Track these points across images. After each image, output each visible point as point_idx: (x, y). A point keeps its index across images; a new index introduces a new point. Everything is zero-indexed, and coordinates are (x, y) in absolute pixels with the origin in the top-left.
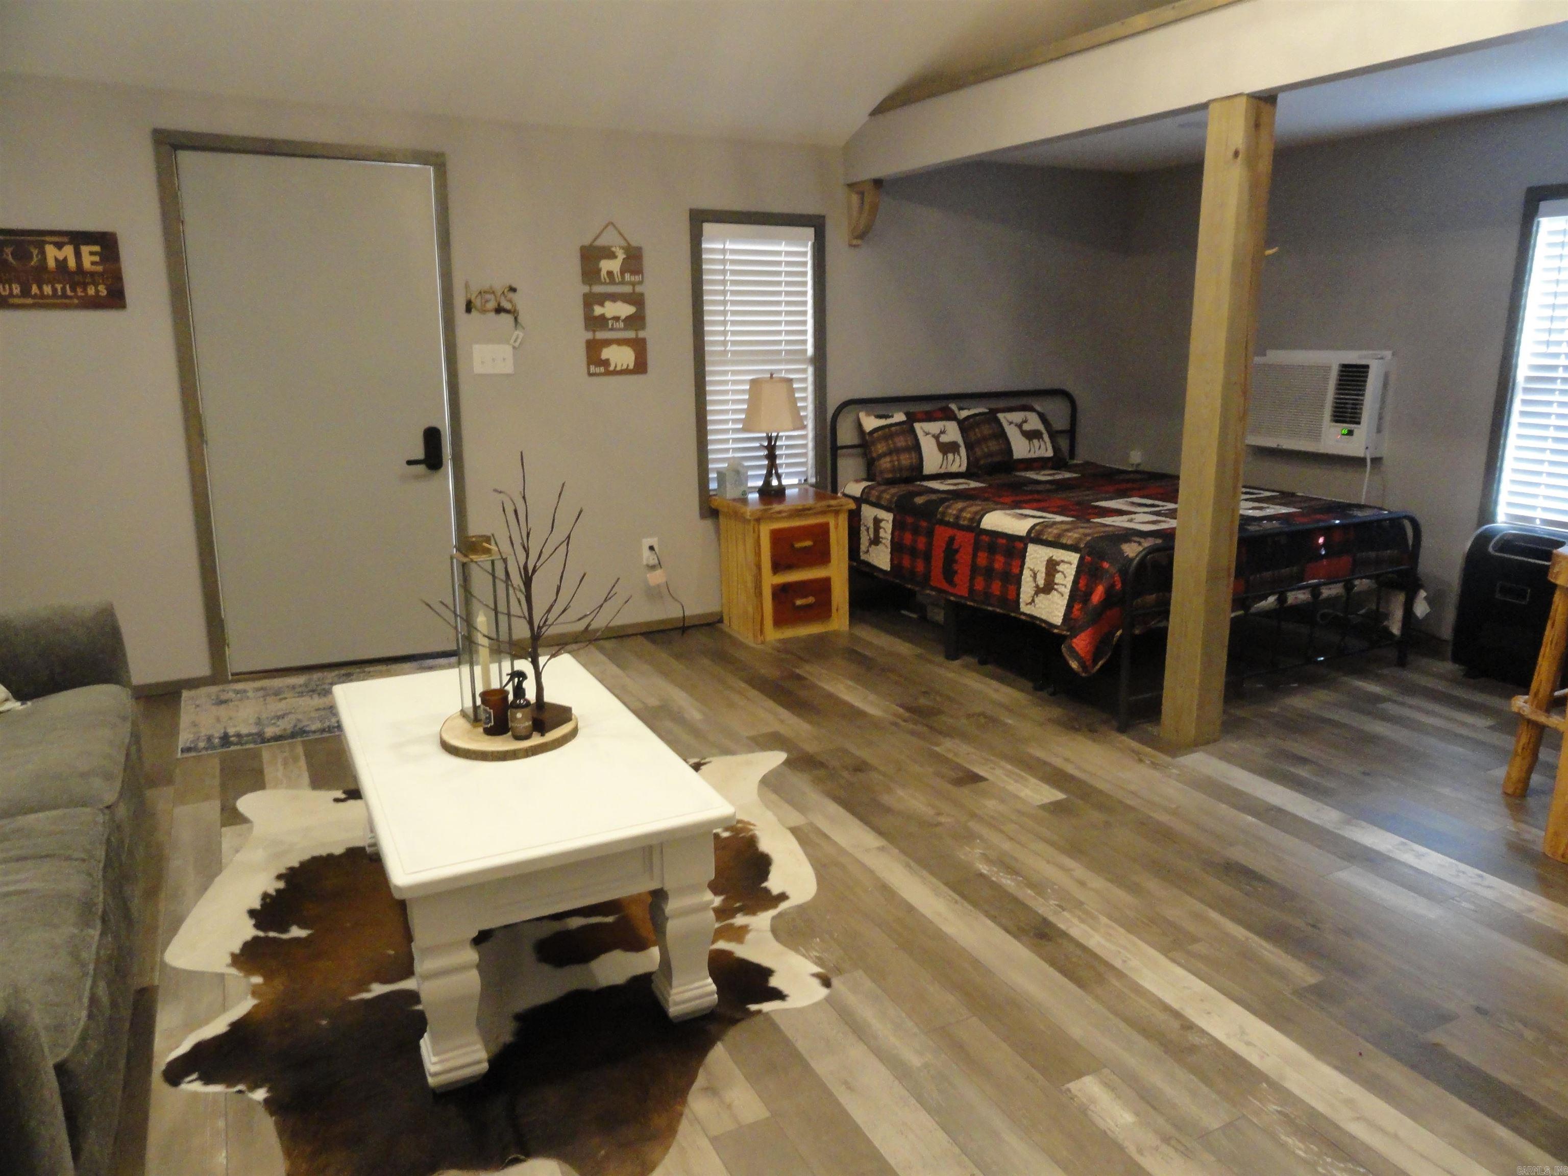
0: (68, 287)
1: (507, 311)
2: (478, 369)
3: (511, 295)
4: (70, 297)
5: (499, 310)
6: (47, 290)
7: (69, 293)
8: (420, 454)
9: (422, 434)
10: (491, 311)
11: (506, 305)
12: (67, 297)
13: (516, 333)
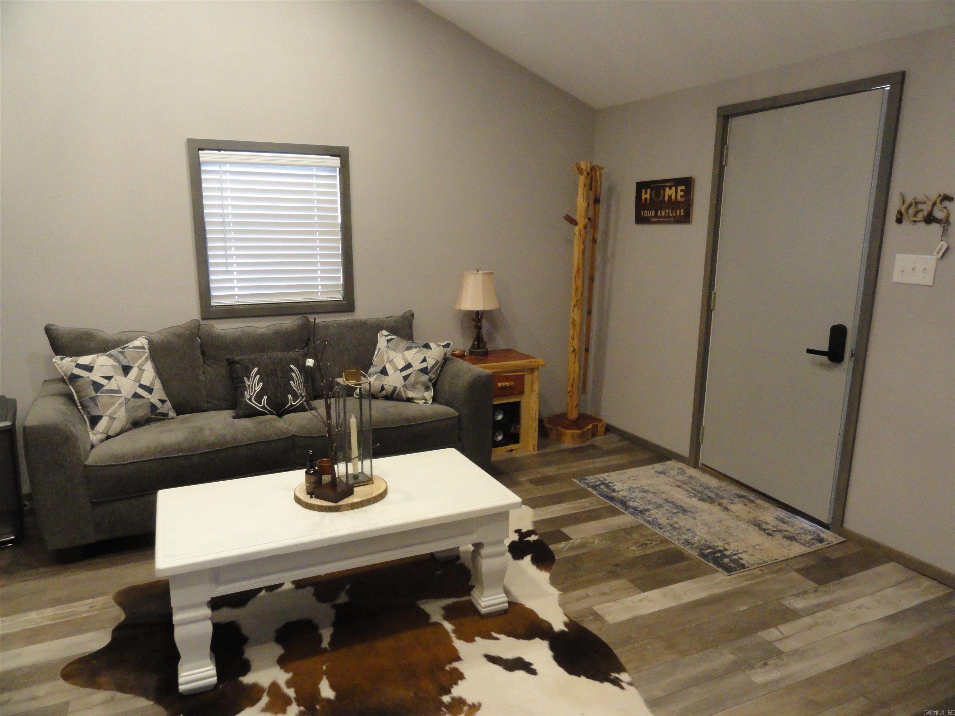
0: (670, 211)
1: (938, 221)
2: (897, 277)
3: (947, 203)
4: (670, 217)
5: (930, 219)
6: (663, 213)
7: (671, 215)
8: (825, 347)
9: (830, 329)
10: (921, 221)
11: (939, 214)
12: (669, 217)
13: (942, 242)
